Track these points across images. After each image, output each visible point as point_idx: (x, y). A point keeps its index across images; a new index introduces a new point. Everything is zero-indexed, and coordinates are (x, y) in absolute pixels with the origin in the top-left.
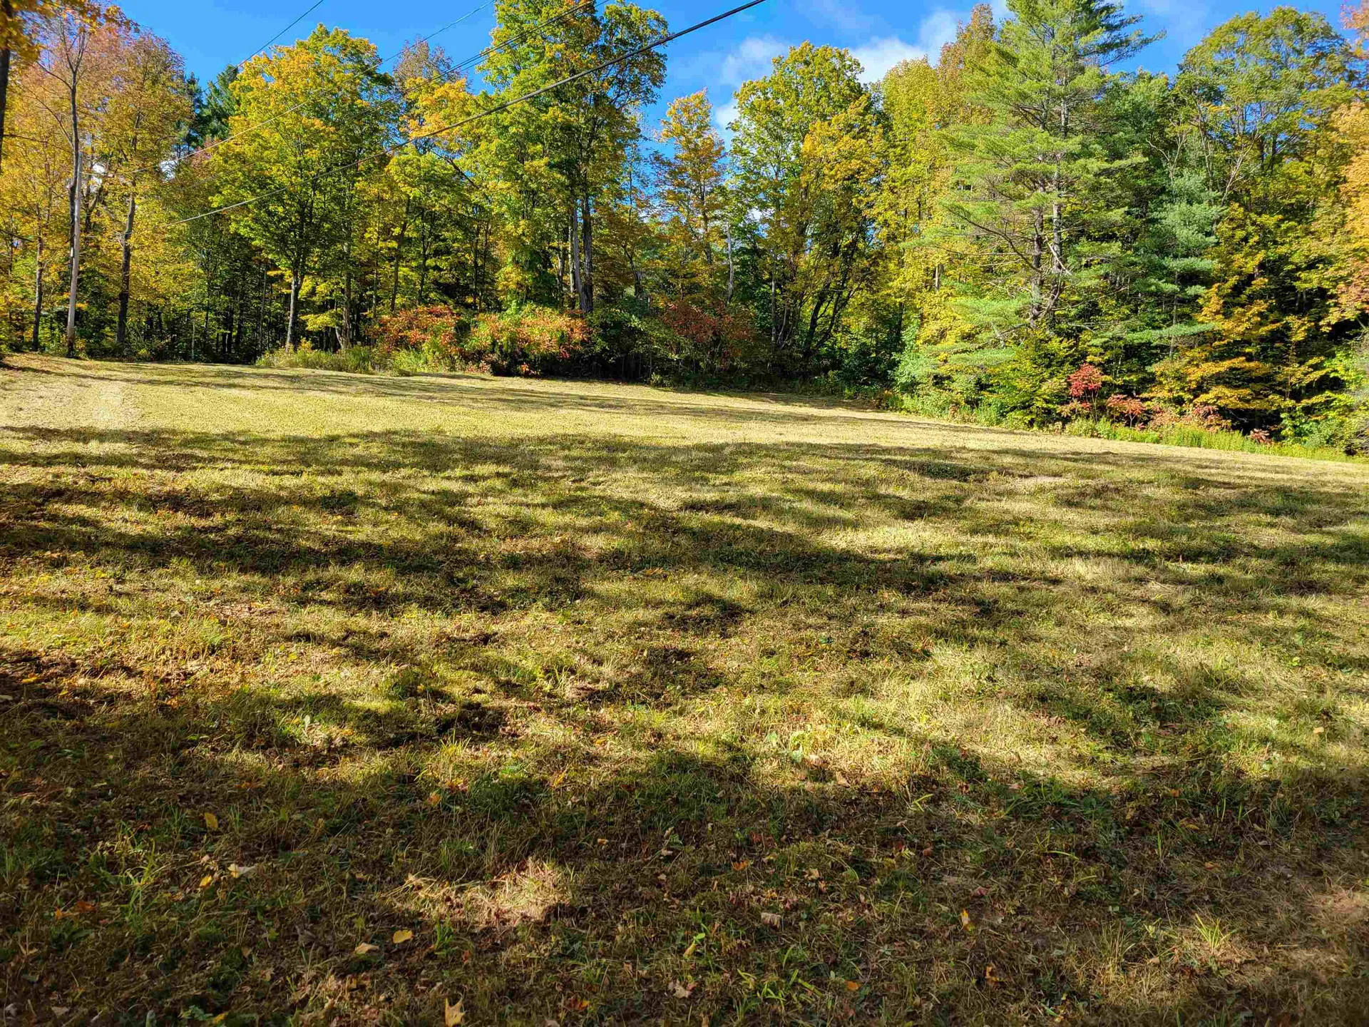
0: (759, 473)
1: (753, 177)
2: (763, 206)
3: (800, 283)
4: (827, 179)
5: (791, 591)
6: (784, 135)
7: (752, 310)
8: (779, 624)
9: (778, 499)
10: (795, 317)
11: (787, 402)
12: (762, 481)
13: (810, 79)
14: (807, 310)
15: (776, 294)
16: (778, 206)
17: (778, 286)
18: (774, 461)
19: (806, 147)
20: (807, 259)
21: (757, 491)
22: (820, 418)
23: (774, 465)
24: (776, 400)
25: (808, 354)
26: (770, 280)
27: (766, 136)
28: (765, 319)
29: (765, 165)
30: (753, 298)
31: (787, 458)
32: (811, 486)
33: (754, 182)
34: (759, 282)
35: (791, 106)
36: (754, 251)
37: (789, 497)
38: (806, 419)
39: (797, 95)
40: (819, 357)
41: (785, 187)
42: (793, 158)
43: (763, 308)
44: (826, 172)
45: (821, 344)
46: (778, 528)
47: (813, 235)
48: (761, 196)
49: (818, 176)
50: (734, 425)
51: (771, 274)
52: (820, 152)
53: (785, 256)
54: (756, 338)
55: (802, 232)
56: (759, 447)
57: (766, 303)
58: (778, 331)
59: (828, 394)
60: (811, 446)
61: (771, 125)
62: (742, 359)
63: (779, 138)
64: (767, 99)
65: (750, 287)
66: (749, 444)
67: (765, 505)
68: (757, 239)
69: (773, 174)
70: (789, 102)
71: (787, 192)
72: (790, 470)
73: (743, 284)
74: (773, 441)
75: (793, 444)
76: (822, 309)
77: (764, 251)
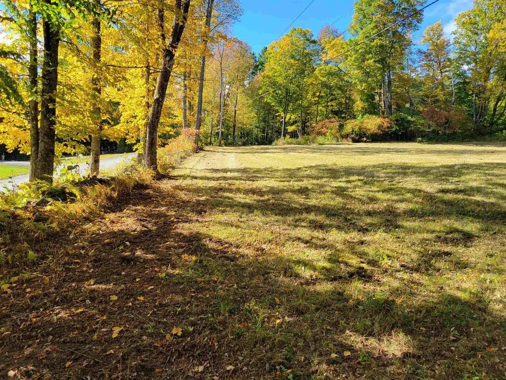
0: (474, 176)
1: (464, 52)
2: (469, 63)
3: (488, 93)
4: (501, 47)
5: (497, 229)
6: (479, 32)
7: (464, 107)
8: (493, 243)
9: (485, 188)
10: (485, 108)
11: (482, 145)
12: (476, 180)
13: (492, 6)
14: (492, 105)
15: (475, 100)
16: (476, 63)
17: (476, 96)
18: (480, 171)
19: (490, 35)
20: (491, 83)
21: (475, 184)
22: (500, 151)
23: (480, 173)
24: (477, 145)
25: (492, 124)
26: (472, 94)
27: (470, 34)
28: (469, 111)
29: (469, 46)
30: (464, 102)
31: (487, 170)
32: (501, 182)
33: (464, 54)
34: (467, 95)
35: (482, 19)
36: (465, 83)
37: (490, 186)
38: (493, 152)
39: (486, 14)
40: (497, 125)
41: (480, 54)
42: (484, 41)
43: (469, 106)
44: (501, 44)
45: (499, 119)
46: (486, 200)
47: (494, 72)
48: (468, 59)
49: (496, 46)
50: (458, 156)
51: (473, 91)
52: (497, 36)
53: (480, 83)
54: (467, 119)
55: (488, 72)
56: (472, 165)
57: (470, 104)
58: (477, 115)
59: (503, 140)
60: (498, 164)
61: (472, 29)
62: (459, 128)
63: (476, 34)
64: (471, 18)
65: (462, 98)
66: (466, 164)
67: (478, 190)
68: (467, 77)
69: (474, 49)
70: (481, 18)
71: (481, 56)
72: (489, 175)
73: (459, 97)
74: (478, 163)
75: (489, 163)
76: (499, 104)
77: (469, 82)
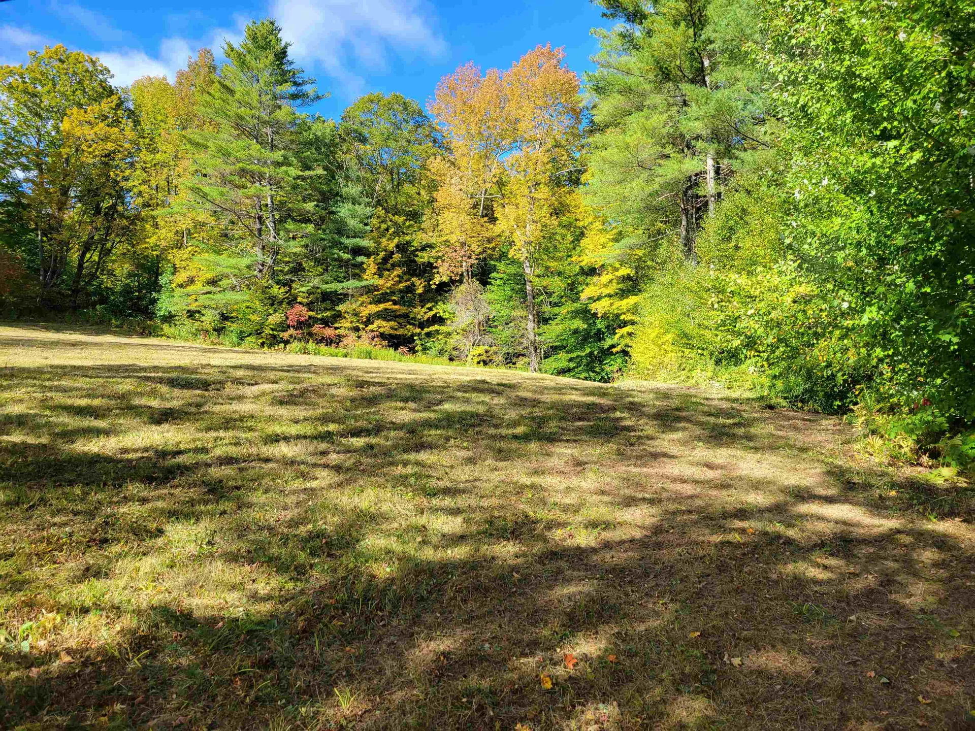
0: (19, 393)
1: (15, 144)
2: (25, 168)
3: (65, 234)
4: (86, 154)
5: (38, 496)
6: (44, 114)
7: (20, 253)
8: (23, 528)
9: (36, 415)
10: (63, 261)
11: (58, 330)
12: (21, 401)
13: (66, 74)
14: (74, 256)
15: (42, 241)
16: (41, 170)
17: (44, 234)
18: (35, 382)
19: (65, 126)
20: (71, 215)
21: (16, 409)
22: (86, 344)
23: (35, 385)
24: (47, 329)
25: (76, 292)
26: (36, 229)
27: (25, 111)
28: (33, 261)
29: (25, 135)
30: (20, 243)
31: (49, 379)
32: (69, 402)
33: (15, 148)
34: (25, 230)
35: (49, 92)
36: (18, 204)
37: (48, 413)
38: (74, 345)
39: (54, 85)
40: (88, 294)
41: (47, 155)
42: (53, 133)
43: (29, 252)
44: (85, 148)
45: (89, 283)
46: (31, 440)
47: (76, 197)
48: (24, 160)
49: (77, 150)
51: (36, 224)
52: (78, 132)
53: (50, 211)
54: (26, 277)
55: (65, 191)
56: (23, 370)
57: (33, 248)
58: (46, 271)
59: (97, 324)
60: (75, 368)
61: (30, 104)
62: (11, 293)
63: (37, 115)
64: (25, 82)
65: (15, 234)
66: (12, 368)
67: (21, 421)
68: (23, 194)
69: (34, 143)
70: (46, 88)
71: (49, 159)
72: (51, 389)
73: (9, 230)
74: (37, 365)
75: (57, 367)
76: (88, 255)
77: (29, 205)
